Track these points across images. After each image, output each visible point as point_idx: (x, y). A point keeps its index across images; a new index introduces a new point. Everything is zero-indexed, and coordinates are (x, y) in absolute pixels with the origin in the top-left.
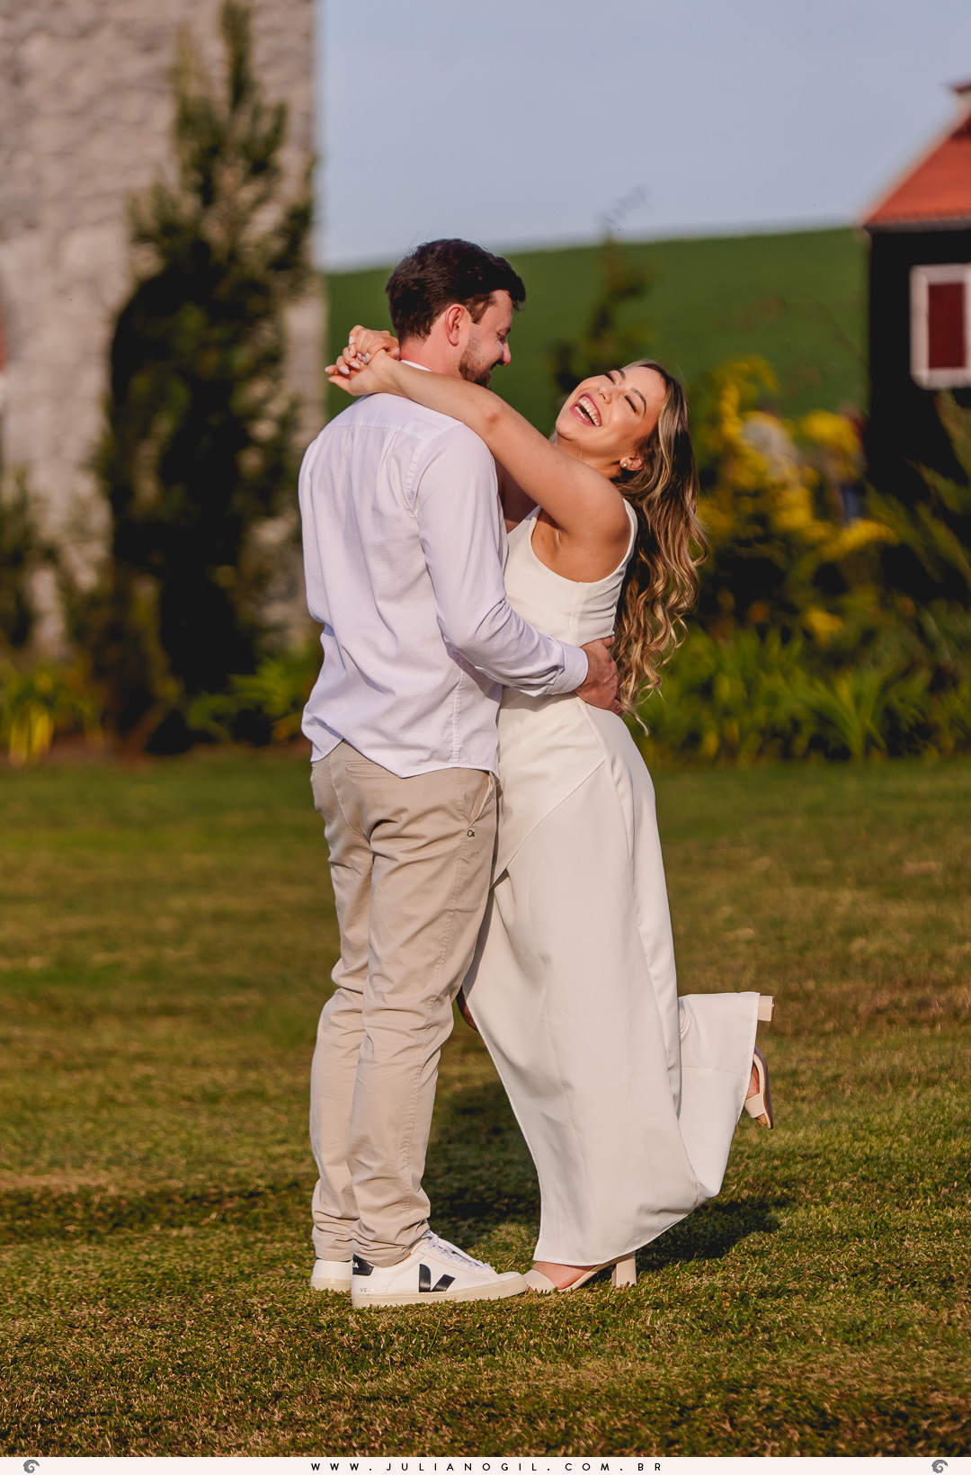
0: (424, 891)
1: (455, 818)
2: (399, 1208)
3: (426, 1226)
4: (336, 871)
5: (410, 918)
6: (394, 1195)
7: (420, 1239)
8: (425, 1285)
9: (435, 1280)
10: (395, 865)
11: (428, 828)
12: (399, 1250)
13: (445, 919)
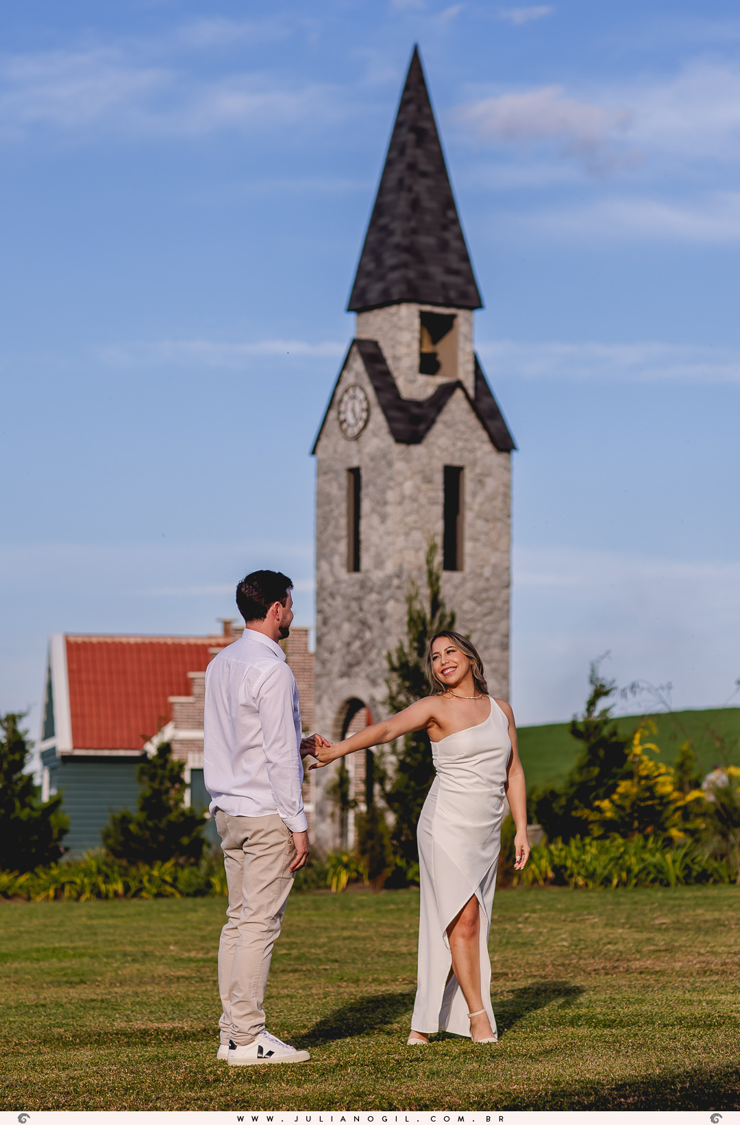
0: (268, 869)
1: (283, 835)
2: (250, 1017)
3: (264, 1027)
4: (227, 861)
5: (262, 881)
6: (248, 1010)
7: (259, 1033)
8: (260, 1055)
9: (265, 1052)
10: (255, 857)
11: (271, 839)
12: (250, 1037)
13: (277, 881)
